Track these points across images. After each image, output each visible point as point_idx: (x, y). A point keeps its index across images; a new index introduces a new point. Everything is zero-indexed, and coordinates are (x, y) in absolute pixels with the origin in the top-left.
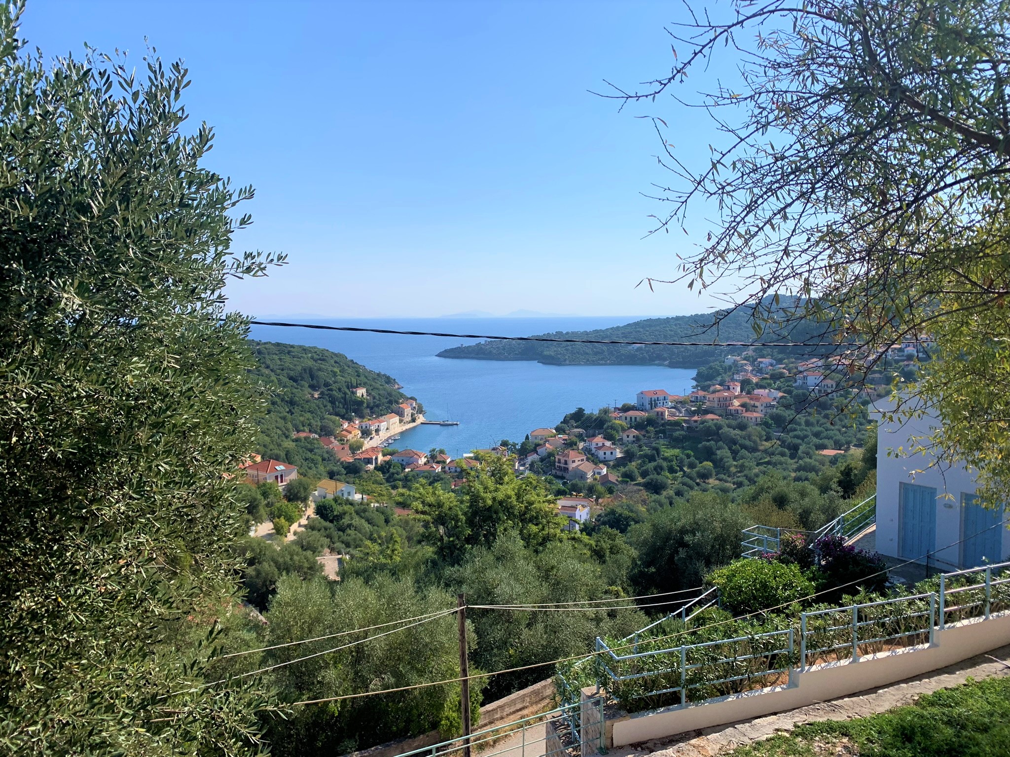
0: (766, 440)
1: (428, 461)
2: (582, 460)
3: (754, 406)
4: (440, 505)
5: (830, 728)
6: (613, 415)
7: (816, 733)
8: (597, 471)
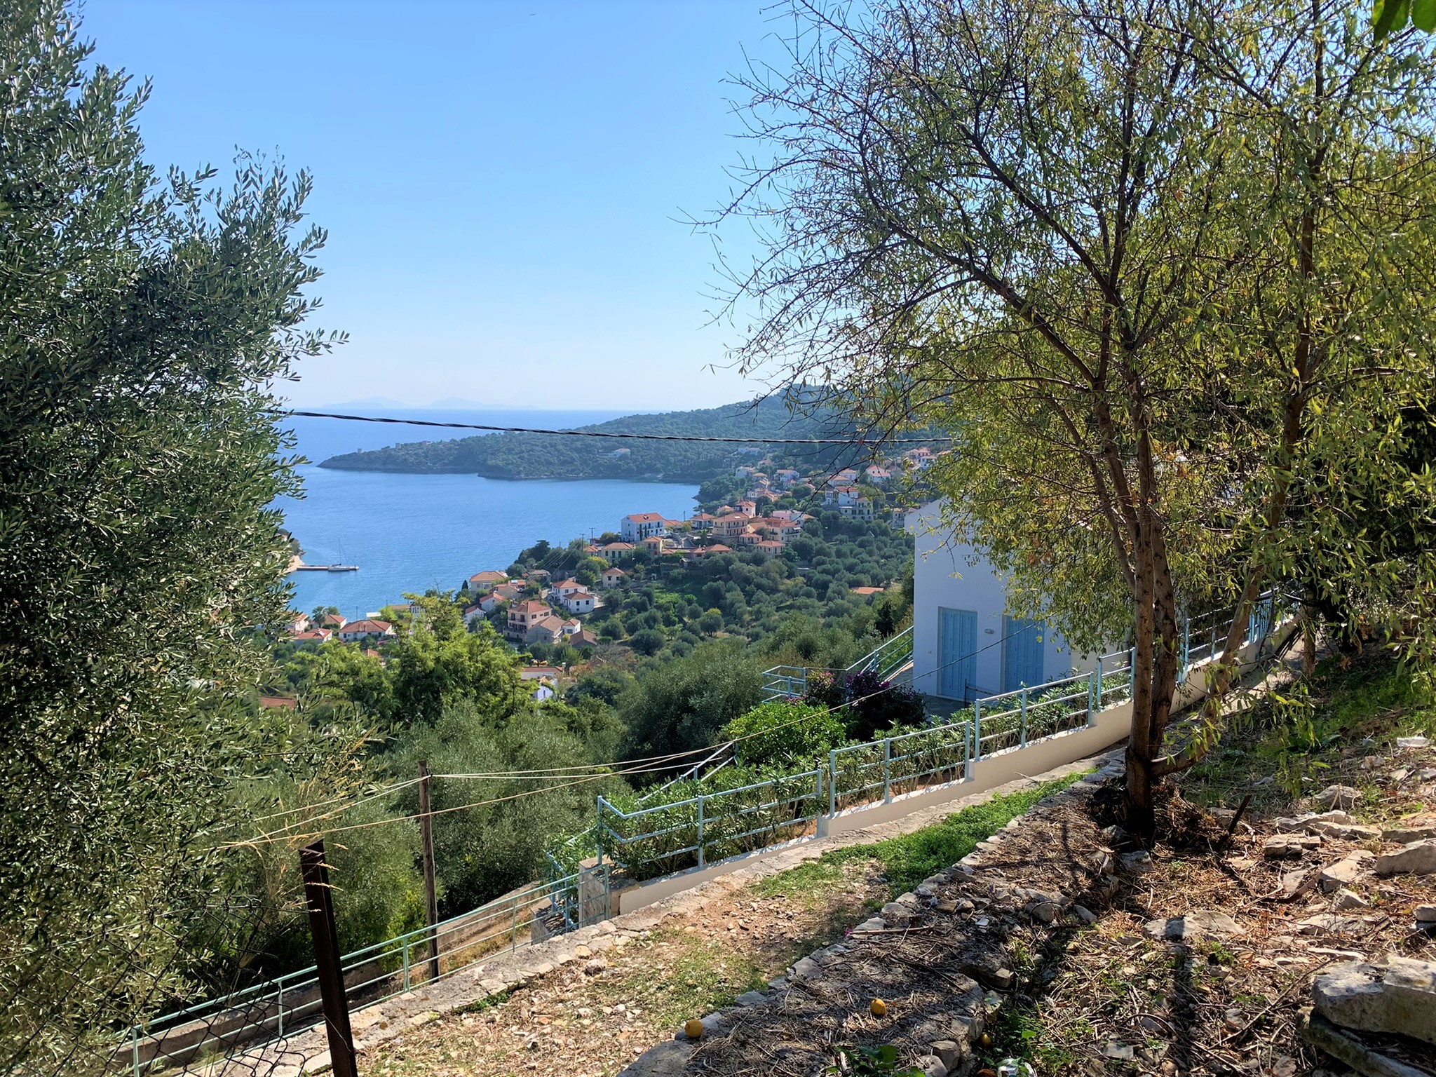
0: (789, 577)
1: (311, 626)
2: (546, 614)
3: (773, 533)
4: (355, 672)
5: (859, 852)
6: (589, 549)
7: (844, 858)
8: (567, 628)
